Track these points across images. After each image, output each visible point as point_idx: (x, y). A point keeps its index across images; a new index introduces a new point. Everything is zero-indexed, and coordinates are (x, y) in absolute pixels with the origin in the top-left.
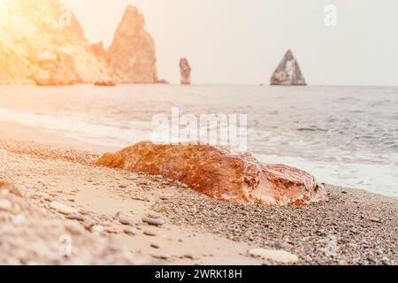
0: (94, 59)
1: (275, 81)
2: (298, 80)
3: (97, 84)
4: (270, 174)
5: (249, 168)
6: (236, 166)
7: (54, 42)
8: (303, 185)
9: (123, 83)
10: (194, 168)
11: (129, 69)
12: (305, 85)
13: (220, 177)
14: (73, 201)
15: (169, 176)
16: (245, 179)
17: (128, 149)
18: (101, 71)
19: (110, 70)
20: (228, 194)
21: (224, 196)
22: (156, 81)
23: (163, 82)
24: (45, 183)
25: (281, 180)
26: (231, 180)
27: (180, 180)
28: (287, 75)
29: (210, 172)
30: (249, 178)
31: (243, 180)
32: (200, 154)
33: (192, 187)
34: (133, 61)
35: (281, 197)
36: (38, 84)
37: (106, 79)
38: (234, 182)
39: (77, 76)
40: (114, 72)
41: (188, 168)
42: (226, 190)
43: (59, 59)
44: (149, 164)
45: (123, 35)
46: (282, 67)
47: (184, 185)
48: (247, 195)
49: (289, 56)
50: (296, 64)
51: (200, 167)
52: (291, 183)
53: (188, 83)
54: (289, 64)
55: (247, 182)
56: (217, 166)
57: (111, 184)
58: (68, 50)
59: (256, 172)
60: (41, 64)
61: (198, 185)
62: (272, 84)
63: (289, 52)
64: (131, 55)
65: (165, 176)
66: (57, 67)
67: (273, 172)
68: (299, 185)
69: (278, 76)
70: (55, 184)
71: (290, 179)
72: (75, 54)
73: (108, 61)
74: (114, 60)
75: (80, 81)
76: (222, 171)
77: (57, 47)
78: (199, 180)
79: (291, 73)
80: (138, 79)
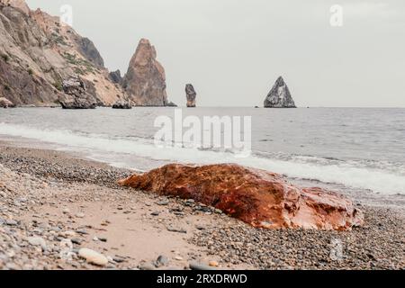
0: (112, 86)
1: (269, 104)
2: (288, 103)
3: (115, 107)
4: (309, 199)
5: (289, 193)
6: (274, 191)
7: (78, 71)
8: (345, 210)
9: (137, 106)
10: (228, 192)
11: (142, 94)
12: (295, 107)
13: (257, 203)
14: (105, 240)
15: (200, 201)
16: (286, 205)
17: (156, 171)
18: (118, 96)
19: (126, 96)
20: (268, 221)
21: (264, 223)
22: (165, 104)
23: (172, 105)
24: (72, 214)
25: (321, 205)
26: (270, 206)
27: (213, 205)
28: (279, 98)
29: (246, 197)
30: (290, 204)
31: (283, 206)
32: (234, 177)
33: (226, 213)
34: (146, 87)
35: (323, 224)
36: (64, 107)
37: (123, 103)
38: (273, 208)
39: (98, 99)
40: (129, 97)
41: (221, 192)
42: (265, 217)
43: (82, 86)
44: (180, 187)
45: (137, 65)
46: (274, 91)
47: (217, 210)
48: (288, 223)
49: (280, 82)
50: (286, 89)
51: (235, 192)
52: (333, 209)
53: (194, 106)
54: (281, 89)
55: (288, 208)
56: (254, 190)
57: (143, 212)
58: (90, 77)
59: (296, 198)
60: (66, 89)
61: (233, 211)
62: (266, 107)
63: (280, 78)
64: (144, 82)
65: (197, 201)
66: (80, 92)
67: (312, 196)
68: (341, 210)
69: (271, 99)
70: (82, 215)
71: (331, 204)
72: (96, 81)
73: (125, 87)
74: (129, 87)
75: (101, 104)
76: (259, 196)
77: (81, 76)
78: (235, 206)
79: (282, 97)
80: (150, 102)
